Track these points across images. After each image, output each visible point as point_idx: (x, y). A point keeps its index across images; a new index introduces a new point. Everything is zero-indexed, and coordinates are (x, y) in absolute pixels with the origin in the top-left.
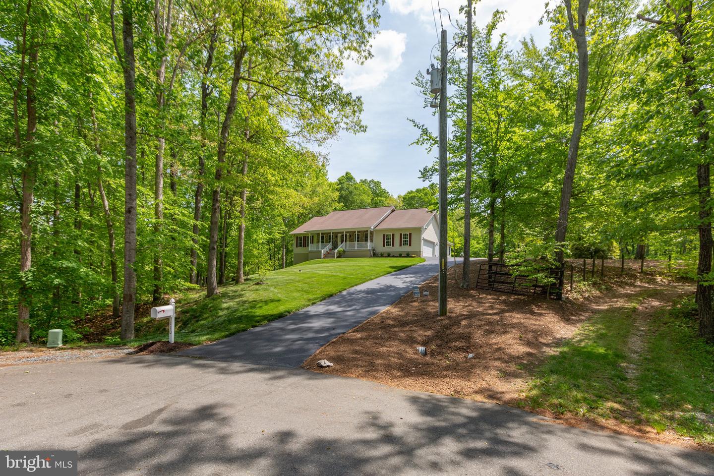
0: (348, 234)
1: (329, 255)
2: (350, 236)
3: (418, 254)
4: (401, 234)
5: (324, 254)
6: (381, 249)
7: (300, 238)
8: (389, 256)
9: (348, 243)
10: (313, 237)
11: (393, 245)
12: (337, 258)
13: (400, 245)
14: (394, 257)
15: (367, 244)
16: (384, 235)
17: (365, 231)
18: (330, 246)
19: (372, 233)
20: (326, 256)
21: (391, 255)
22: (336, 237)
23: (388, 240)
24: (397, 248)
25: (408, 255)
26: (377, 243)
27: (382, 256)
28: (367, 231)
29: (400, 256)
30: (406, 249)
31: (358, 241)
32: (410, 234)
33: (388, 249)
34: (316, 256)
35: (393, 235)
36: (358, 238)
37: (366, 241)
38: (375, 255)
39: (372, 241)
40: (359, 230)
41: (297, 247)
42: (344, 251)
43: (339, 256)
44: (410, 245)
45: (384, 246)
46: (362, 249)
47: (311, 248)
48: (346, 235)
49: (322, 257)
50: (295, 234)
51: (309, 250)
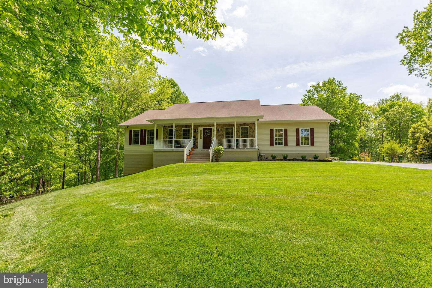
3: (326, 157)
4: (298, 129)
5: (187, 155)
6: (266, 149)
7: (136, 134)
8: (285, 158)
11: (286, 144)
13: (299, 145)
14: (295, 160)
16: (272, 131)
20: (189, 158)
21: (289, 158)
23: (278, 137)
24: (292, 148)
25: (315, 158)
26: (262, 141)
27: (274, 158)
29: (304, 159)
30: (307, 149)
32: (312, 130)
33: (281, 149)
34: (171, 157)
35: (286, 131)
37: (244, 137)
38: (262, 158)
40: (241, 121)
41: (130, 144)
43: (217, 159)
44: (312, 144)
45: (272, 145)
46: (246, 149)
47: (160, 145)
49: (185, 160)
50: (127, 127)
51: (155, 148)
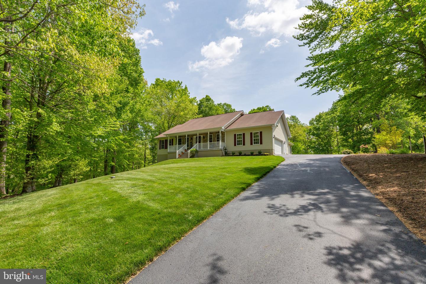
0: (202, 136)
1: (183, 155)
2: (204, 137)
3: (270, 152)
4: (251, 133)
5: (179, 155)
6: (232, 148)
7: (163, 141)
8: (240, 154)
9: (202, 144)
10: (172, 140)
11: (244, 144)
12: (190, 157)
13: (251, 144)
14: (245, 155)
15: (218, 144)
16: (235, 135)
17: (216, 133)
18: (185, 146)
19: (223, 133)
20: (180, 156)
21: (243, 154)
22: (192, 139)
23: (239, 139)
24: (248, 147)
25: (260, 154)
26: (229, 143)
27: (233, 154)
28: (219, 132)
29: (252, 154)
30: (257, 147)
31: (210, 141)
32: (261, 133)
33: (240, 148)
34: (172, 156)
35: (244, 134)
36: (211, 139)
37: (218, 141)
38: (227, 154)
39: (223, 141)
40: (212, 131)
41: (160, 149)
42: (197, 151)
43: (192, 156)
44: (261, 143)
45: (235, 145)
46: (214, 149)
47: (170, 149)
48: (200, 137)
49: (177, 157)
50: (158, 138)
51: (168, 151)
